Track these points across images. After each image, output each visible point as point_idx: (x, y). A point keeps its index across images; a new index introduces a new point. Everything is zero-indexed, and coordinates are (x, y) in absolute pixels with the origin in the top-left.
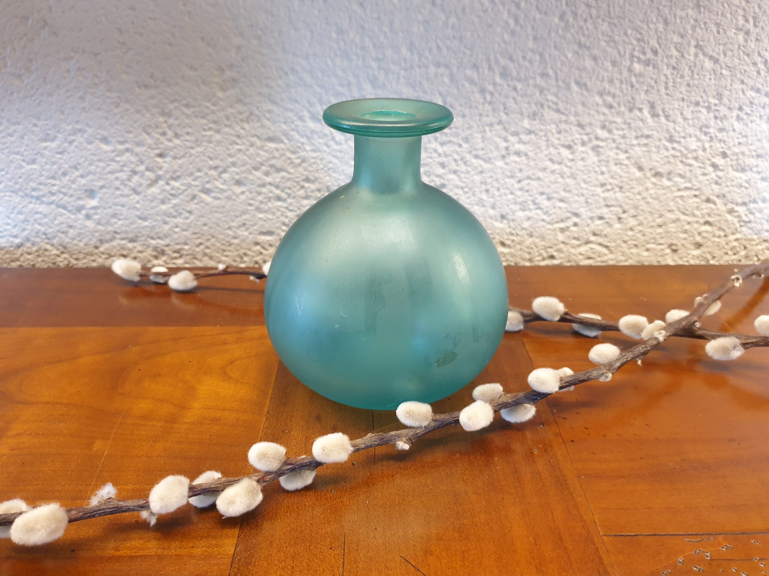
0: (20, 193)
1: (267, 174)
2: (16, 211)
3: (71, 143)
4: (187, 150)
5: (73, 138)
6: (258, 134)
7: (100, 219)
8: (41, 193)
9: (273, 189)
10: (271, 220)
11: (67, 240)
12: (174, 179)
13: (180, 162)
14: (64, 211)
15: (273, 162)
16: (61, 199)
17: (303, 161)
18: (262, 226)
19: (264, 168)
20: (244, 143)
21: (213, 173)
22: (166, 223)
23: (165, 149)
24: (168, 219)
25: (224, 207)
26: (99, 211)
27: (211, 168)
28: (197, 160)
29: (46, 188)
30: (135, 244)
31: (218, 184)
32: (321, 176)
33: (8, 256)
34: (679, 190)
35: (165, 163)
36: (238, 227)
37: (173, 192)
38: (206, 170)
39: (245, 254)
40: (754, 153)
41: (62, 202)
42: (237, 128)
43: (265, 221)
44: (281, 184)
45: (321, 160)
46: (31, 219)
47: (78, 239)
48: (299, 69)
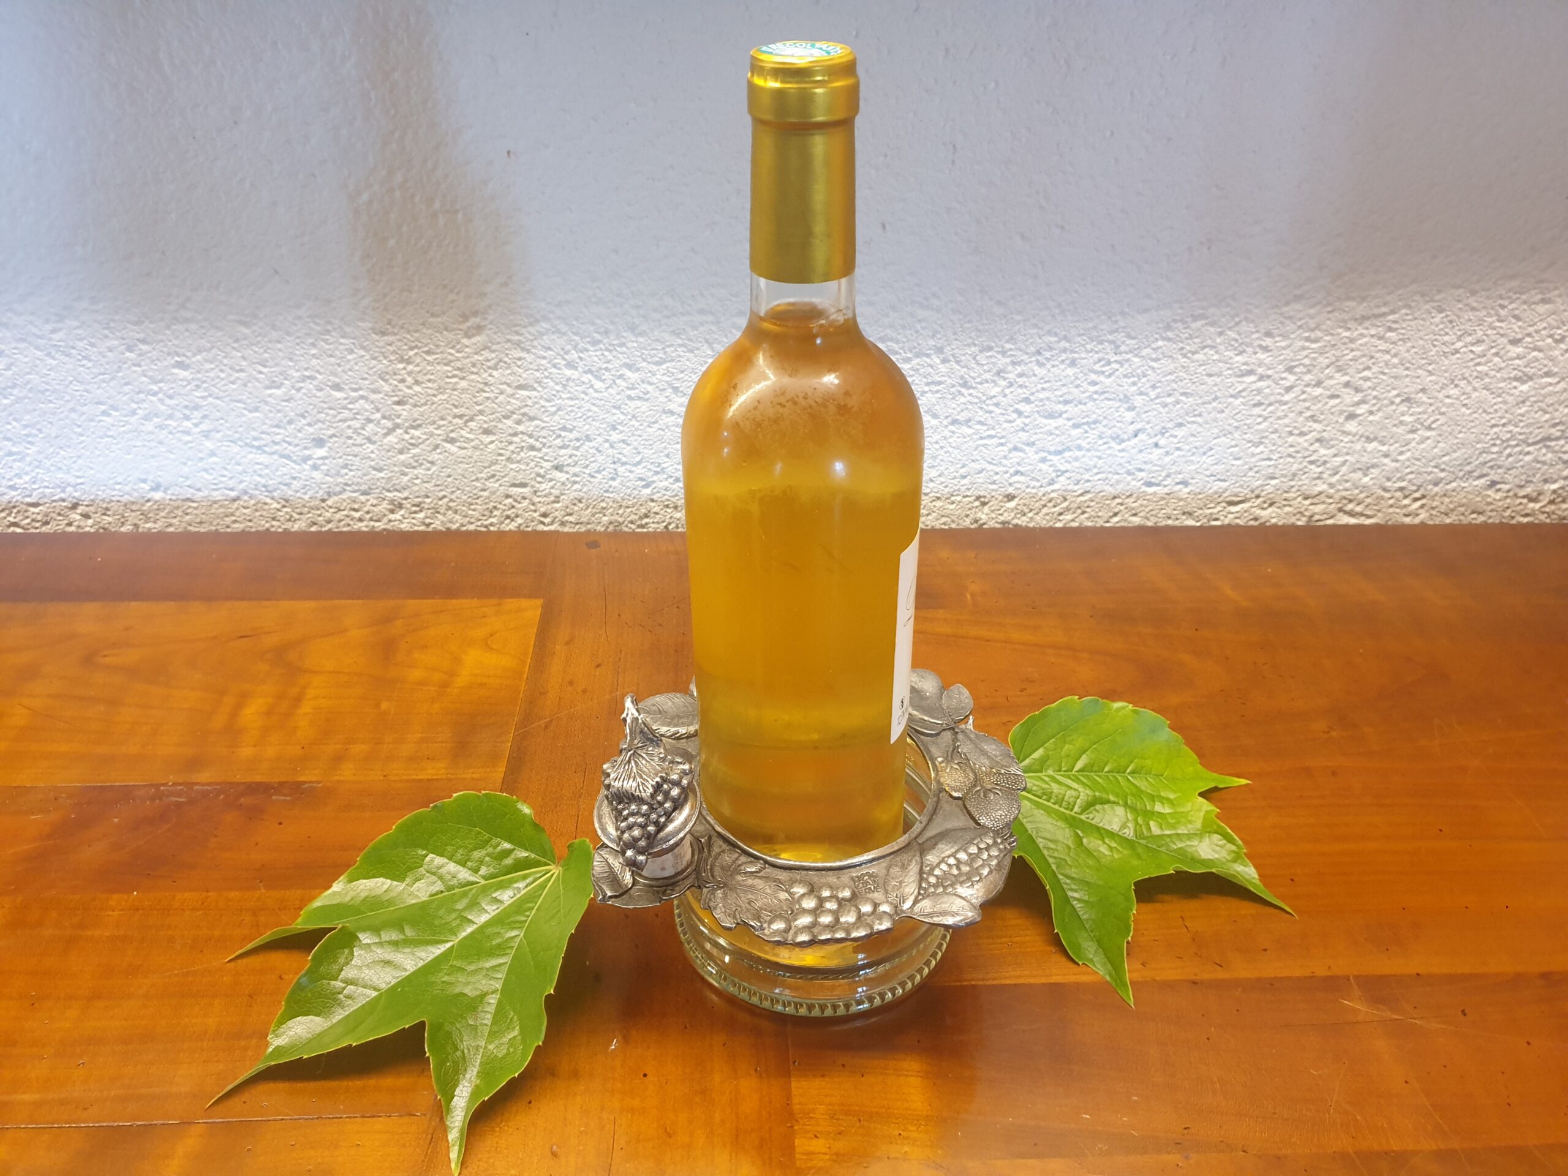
0: (240, 443)
1: (519, 422)
2: (233, 462)
3: (299, 390)
4: (428, 398)
5: (301, 385)
6: (508, 381)
7: (328, 470)
8: (263, 442)
9: (525, 438)
10: (524, 470)
11: (290, 493)
12: (413, 427)
13: (421, 409)
14: (288, 462)
15: (525, 410)
16: (286, 448)
17: (559, 409)
18: (515, 478)
19: (515, 416)
20: (492, 391)
21: (457, 420)
22: (405, 474)
23: (404, 397)
24: (407, 470)
25: (470, 457)
26: (327, 461)
27: (455, 416)
28: (440, 407)
29: (268, 437)
30: (368, 497)
31: (462, 431)
32: (580, 424)
33: (222, 510)
34: (981, 438)
35: (404, 411)
36: (486, 480)
37: (413, 441)
38: (450, 418)
39: (495, 508)
40: (1061, 399)
41: (286, 452)
42: (485, 375)
43: (517, 472)
44: (534, 433)
45: (579, 408)
46: (251, 470)
47: (302, 491)
48: (551, 316)
